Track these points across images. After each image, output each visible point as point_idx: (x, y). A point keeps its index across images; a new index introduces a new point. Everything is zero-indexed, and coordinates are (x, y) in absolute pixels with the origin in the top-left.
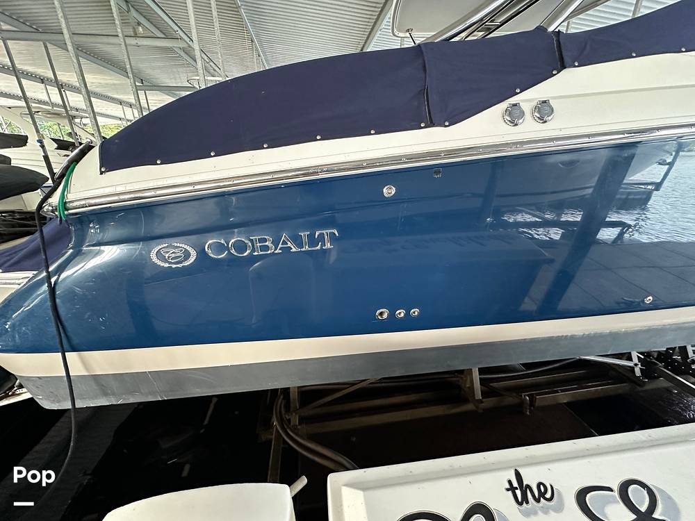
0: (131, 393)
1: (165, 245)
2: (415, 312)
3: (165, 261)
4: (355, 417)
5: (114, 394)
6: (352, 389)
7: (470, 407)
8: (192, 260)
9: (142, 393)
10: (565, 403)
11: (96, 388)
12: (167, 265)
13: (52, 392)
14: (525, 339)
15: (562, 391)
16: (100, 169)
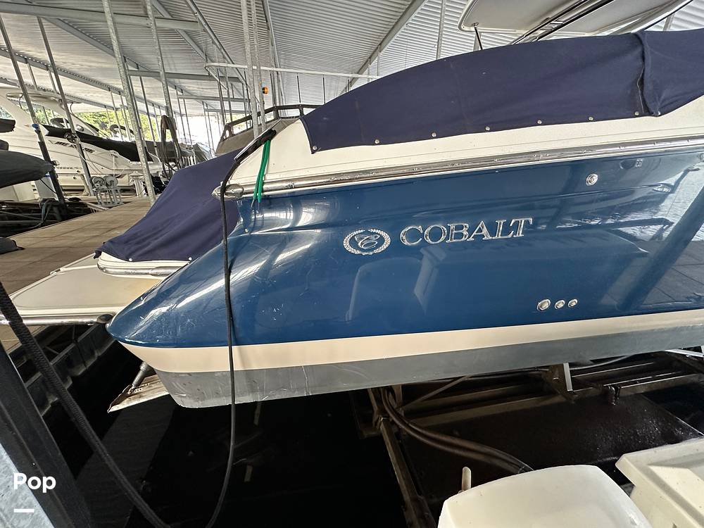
0: (279, 389)
1: (360, 231)
2: (574, 302)
3: (358, 248)
4: (453, 411)
5: (262, 390)
6: (454, 383)
7: (558, 399)
8: (385, 246)
9: (290, 389)
10: (642, 393)
11: (245, 383)
12: (359, 252)
13: (199, 390)
14: (653, 330)
15: (640, 381)
16: (311, 148)
